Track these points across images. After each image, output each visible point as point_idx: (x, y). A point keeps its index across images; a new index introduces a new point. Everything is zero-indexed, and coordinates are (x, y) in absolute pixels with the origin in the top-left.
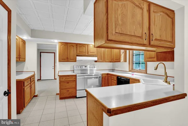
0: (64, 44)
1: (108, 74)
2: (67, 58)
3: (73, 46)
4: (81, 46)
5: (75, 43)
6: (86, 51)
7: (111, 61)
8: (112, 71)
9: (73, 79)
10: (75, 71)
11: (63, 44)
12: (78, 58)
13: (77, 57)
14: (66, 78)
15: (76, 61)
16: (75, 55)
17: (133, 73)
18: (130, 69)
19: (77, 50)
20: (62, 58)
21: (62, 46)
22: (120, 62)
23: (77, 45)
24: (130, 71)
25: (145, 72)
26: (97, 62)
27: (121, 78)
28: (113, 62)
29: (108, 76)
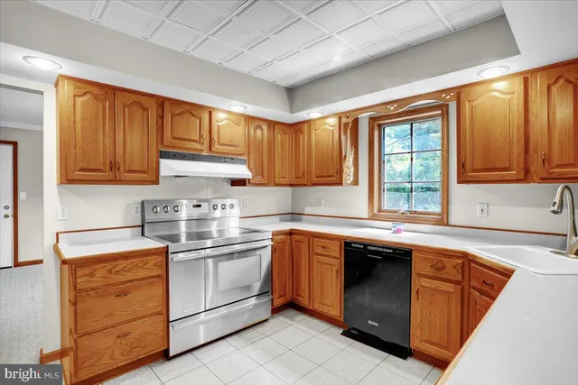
0: (96, 91)
1: (291, 233)
2: (113, 166)
3: (145, 109)
4: (181, 113)
5: (152, 96)
6: (201, 136)
7: (294, 181)
8: (292, 220)
9: (151, 268)
10: (146, 225)
11: (89, 88)
12: (168, 167)
13: (163, 162)
14: (110, 271)
15: (156, 181)
16: (154, 154)
17: (398, 227)
18: (376, 211)
19: (161, 129)
20: (84, 165)
21: (79, 100)
22: (341, 184)
23: (163, 104)
24: (373, 217)
25: (443, 220)
26: (245, 185)
27: (369, 248)
28: (305, 185)
29: (293, 240)
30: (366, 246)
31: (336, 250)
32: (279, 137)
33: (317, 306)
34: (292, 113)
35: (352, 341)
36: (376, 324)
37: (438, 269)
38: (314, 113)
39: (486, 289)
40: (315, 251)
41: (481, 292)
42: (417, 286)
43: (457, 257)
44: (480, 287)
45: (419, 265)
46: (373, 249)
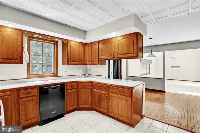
31: (35, 92)
36: (55, 112)
39: (84, 87)
40: (20, 97)
41: (82, 88)
42: (67, 93)
43: (76, 82)
44: (82, 87)
45: (68, 87)
46: (53, 86)
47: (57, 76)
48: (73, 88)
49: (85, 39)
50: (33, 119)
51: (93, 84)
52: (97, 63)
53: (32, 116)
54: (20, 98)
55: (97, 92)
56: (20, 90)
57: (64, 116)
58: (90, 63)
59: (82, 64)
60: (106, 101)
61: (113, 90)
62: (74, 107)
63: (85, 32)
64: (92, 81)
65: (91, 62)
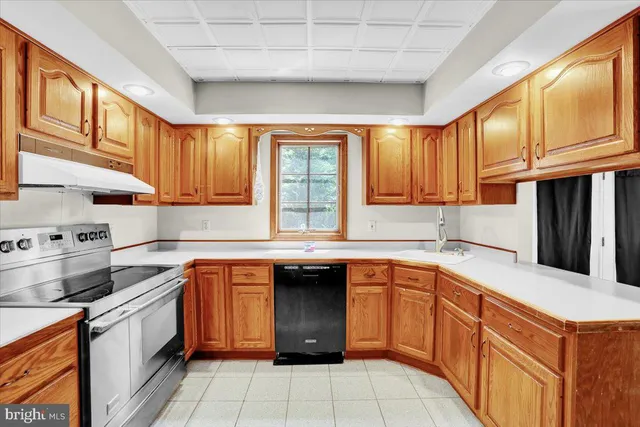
1: (195, 264)
4: (58, 77)
6: (83, 122)
18: (277, 232)
22: (249, 203)
23: (25, 48)
24: (275, 238)
25: (342, 236)
26: (131, 203)
27: (305, 268)
28: (197, 204)
29: (198, 272)
30: (301, 266)
31: (265, 276)
32: (164, 139)
33: (239, 345)
34: (196, 114)
35: (290, 367)
36: (315, 341)
37: (370, 276)
38: (222, 120)
39: (411, 283)
40: (234, 281)
41: (406, 287)
42: (353, 295)
43: (383, 264)
44: (405, 283)
45: (354, 276)
46: (309, 268)
47: (346, 240)
48: (373, 280)
49: (422, 113)
50: (259, 340)
51: (442, 278)
52: (473, 198)
53: (257, 335)
54: (235, 284)
55: (449, 312)
56: (235, 265)
57: (341, 362)
58: (453, 197)
59: (424, 203)
60: (473, 355)
61: (494, 315)
62: (379, 344)
63: (420, 86)
64: (438, 267)
65: (455, 193)
